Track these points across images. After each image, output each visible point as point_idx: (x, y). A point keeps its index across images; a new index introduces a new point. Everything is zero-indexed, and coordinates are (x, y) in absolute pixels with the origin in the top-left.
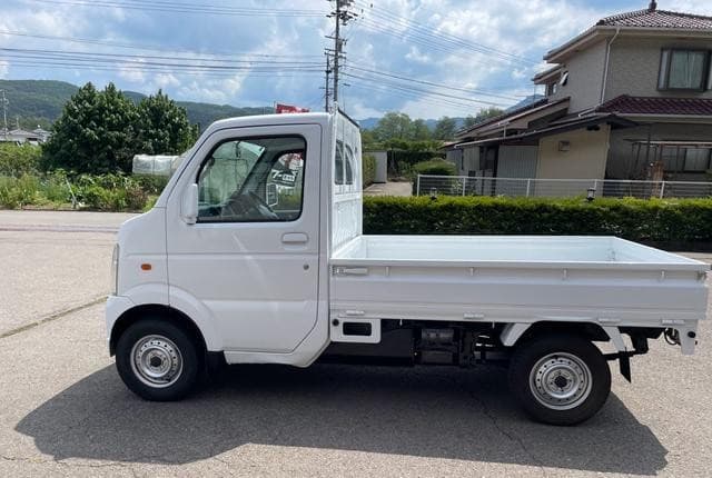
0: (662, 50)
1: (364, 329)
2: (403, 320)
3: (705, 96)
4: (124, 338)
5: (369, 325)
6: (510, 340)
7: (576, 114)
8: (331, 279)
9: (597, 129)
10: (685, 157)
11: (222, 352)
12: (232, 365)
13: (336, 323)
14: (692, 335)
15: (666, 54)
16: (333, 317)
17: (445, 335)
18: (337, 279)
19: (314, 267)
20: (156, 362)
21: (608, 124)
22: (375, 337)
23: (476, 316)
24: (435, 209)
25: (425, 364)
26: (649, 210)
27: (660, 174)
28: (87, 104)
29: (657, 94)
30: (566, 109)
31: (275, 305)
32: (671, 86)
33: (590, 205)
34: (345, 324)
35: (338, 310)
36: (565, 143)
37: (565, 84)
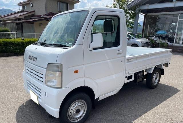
0: (58, 1)
5: (132, 76)
6: (152, 72)
7: (40, 16)
9: (48, 20)
11: (99, 97)
13: (126, 77)
14: (169, 63)
22: (133, 79)
30: (34, 14)
32: (61, 11)
36: (41, 24)
37: (32, 7)
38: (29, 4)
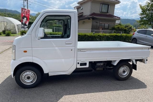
0: (101, 4)
1: (85, 64)
2: (94, 62)
3: (108, 14)
4: (18, 72)
5: (86, 63)
6: (115, 64)
7: (85, 16)
8: (78, 53)
9: (90, 19)
10: (105, 25)
11: (48, 73)
12: (51, 76)
13: (78, 63)
14: (147, 60)
15: (101, 5)
16: (78, 62)
17: (102, 64)
18: (79, 53)
19: (73, 50)
20: (29, 78)
21: (92, 18)
22: (87, 66)
23: (110, 59)
25: (97, 71)
26: (104, 36)
27: (101, 29)
29: (100, 13)
30: (82, 15)
31: (63, 60)
32: (102, 11)
33: (94, 35)
34: (81, 63)
35: (79, 60)
36: (84, 22)
37: (82, 9)
38: (80, 7)
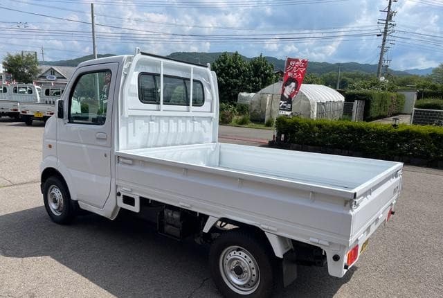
2: (152, 200)
5: (134, 199)
6: (205, 228)
8: (117, 165)
11: (77, 201)
13: (119, 194)
16: (118, 190)
17: (176, 215)
18: (120, 166)
22: (137, 208)
23: (186, 205)
24: (394, 133)
28: (222, 64)
34: (124, 196)
35: (120, 186)
